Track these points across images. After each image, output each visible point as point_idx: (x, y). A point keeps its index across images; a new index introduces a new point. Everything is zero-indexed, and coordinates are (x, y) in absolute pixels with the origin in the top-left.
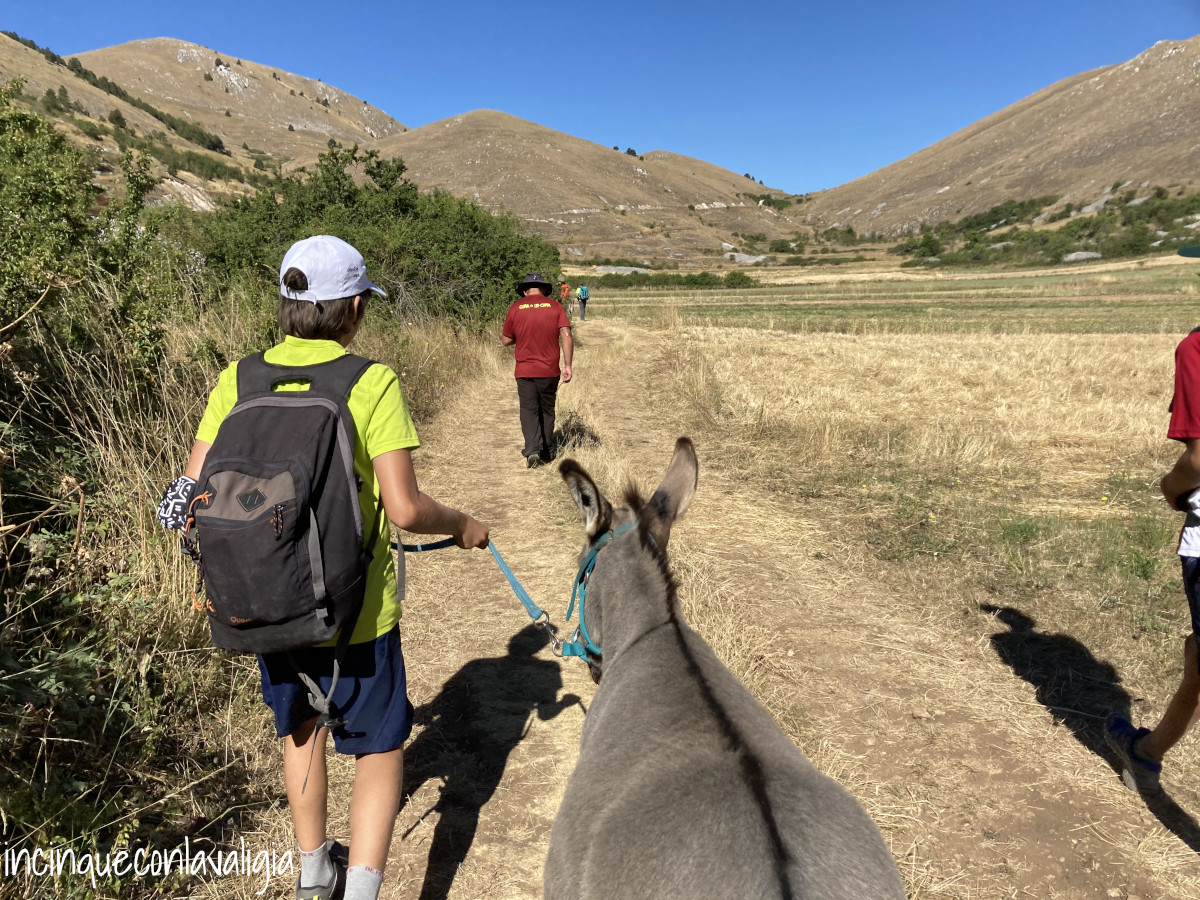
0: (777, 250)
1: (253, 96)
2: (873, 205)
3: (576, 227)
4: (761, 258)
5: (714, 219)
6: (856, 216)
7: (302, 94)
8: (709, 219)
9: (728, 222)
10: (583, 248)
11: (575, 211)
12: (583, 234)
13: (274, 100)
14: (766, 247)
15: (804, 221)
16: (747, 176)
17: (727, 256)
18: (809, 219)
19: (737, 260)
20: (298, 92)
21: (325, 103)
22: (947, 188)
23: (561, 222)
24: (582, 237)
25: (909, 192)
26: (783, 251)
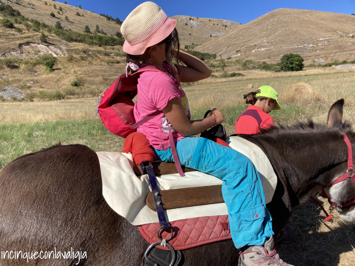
1: (200, 28)
3: (322, 47)
7: (218, 24)
10: (326, 58)
11: (321, 39)
12: (327, 50)
13: (207, 27)
20: (216, 24)
21: (226, 26)
23: (311, 45)
24: (325, 52)
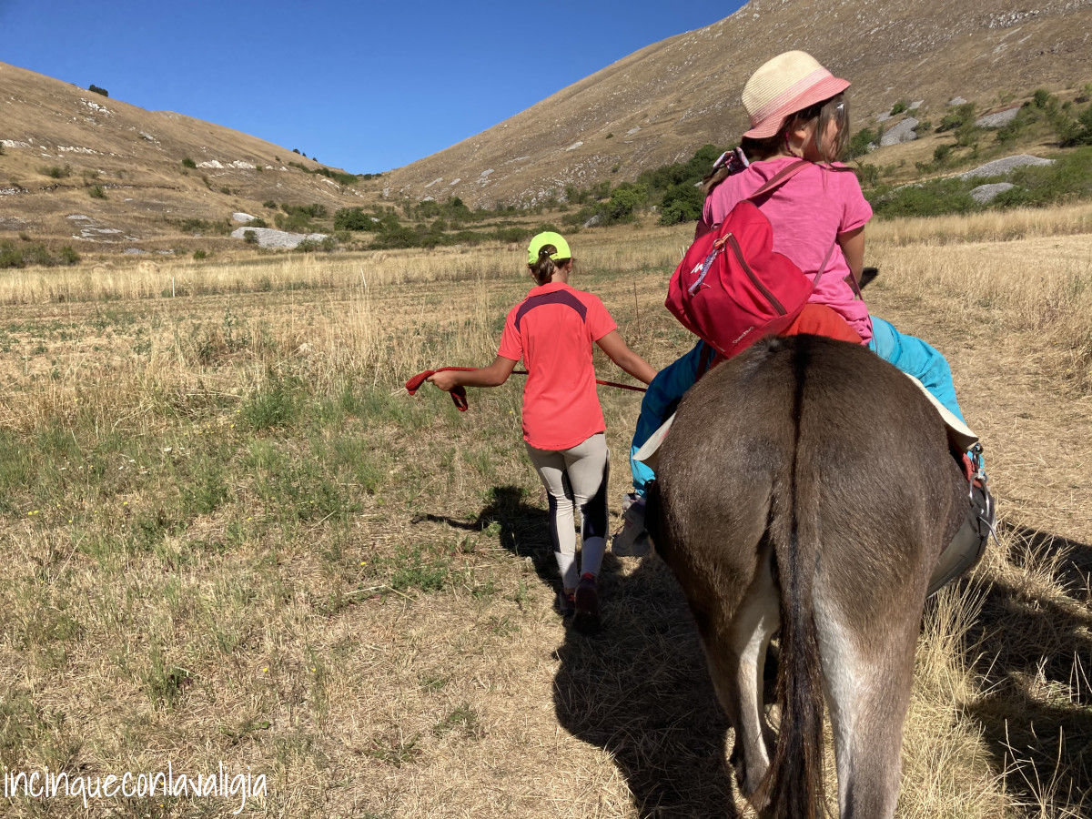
0: (349, 226)
2: (474, 172)
4: (319, 237)
5: (234, 184)
6: (454, 187)
8: (224, 183)
9: (259, 189)
14: (330, 225)
15: (381, 196)
16: (296, 151)
17: (239, 234)
18: (386, 193)
19: (263, 242)
22: (580, 143)
25: (520, 154)
26: (360, 228)
